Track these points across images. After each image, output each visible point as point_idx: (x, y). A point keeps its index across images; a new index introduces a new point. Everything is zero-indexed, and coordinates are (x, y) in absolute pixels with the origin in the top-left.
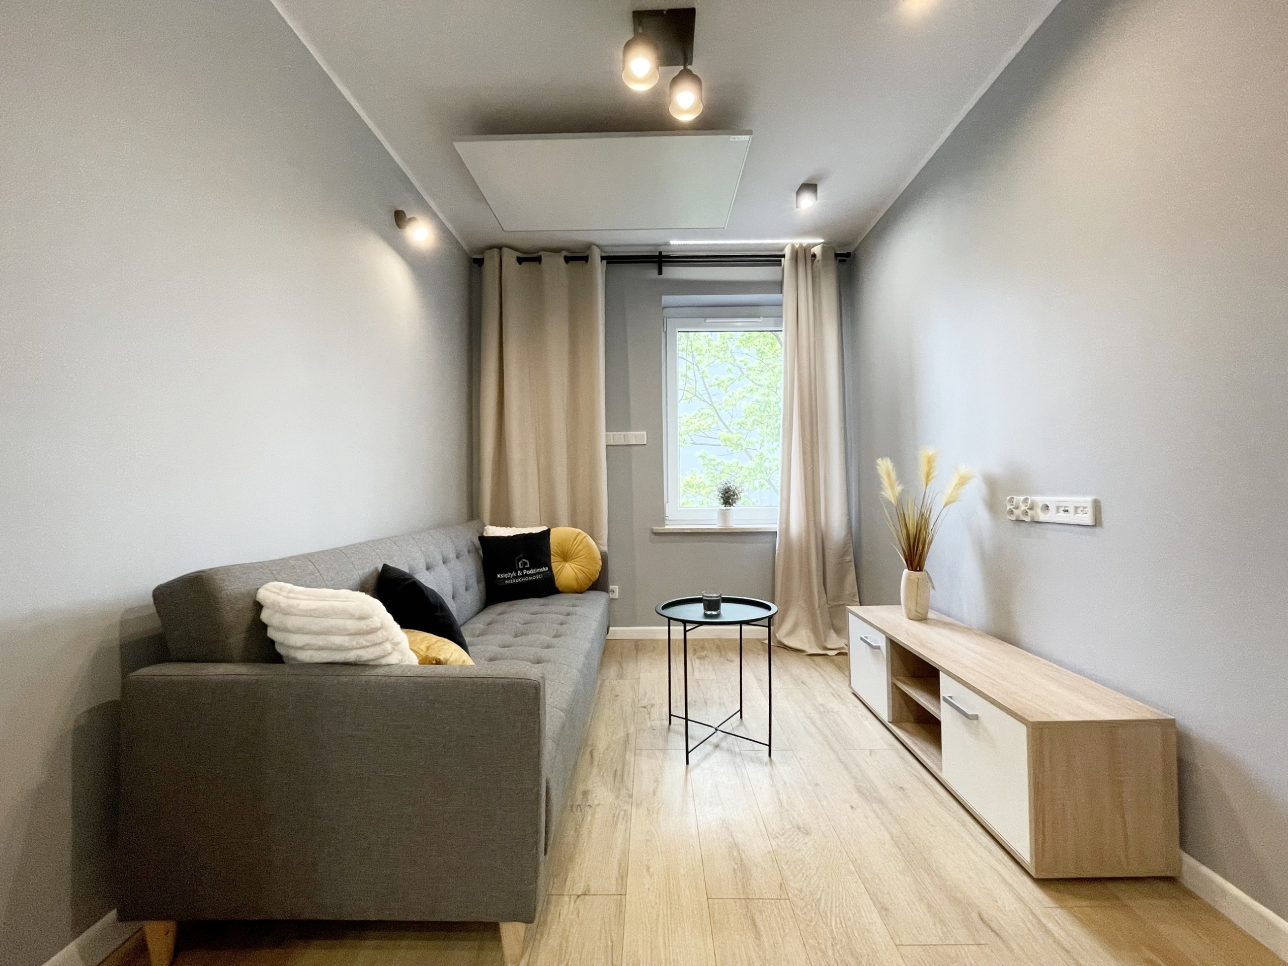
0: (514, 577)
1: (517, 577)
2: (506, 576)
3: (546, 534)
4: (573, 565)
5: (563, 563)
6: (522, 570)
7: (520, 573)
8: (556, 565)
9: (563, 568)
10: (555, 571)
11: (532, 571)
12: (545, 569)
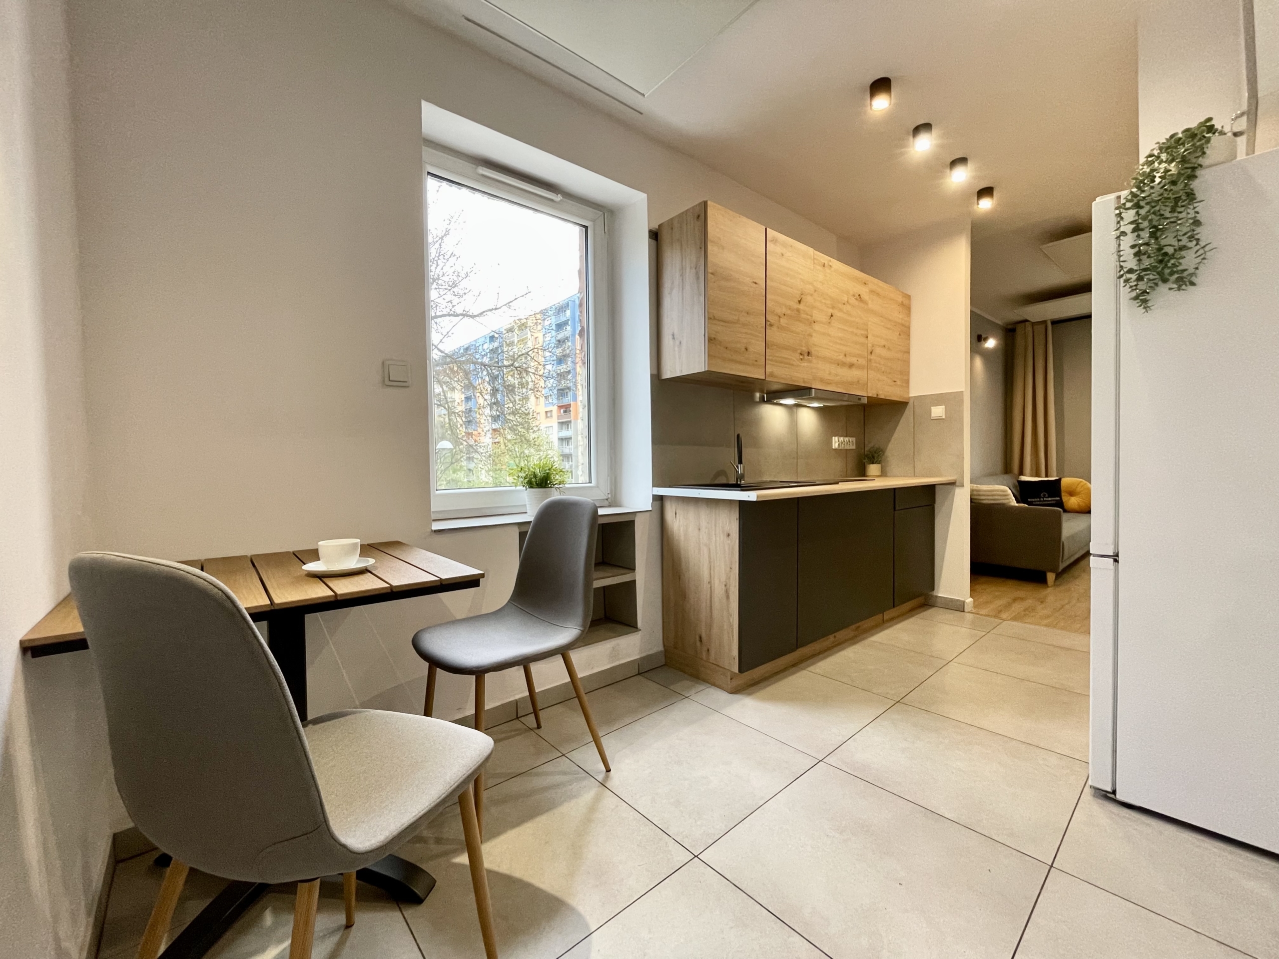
0: (1038, 501)
1: (1040, 501)
2: (1033, 500)
3: (1058, 482)
4: (1077, 499)
5: (1069, 497)
6: (1043, 498)
7: (1042, 499)
8: (1065, 498)
9: (1069, 499)
10: (1064, 500)
11: (1049, 499)
12: (1058, 498)
